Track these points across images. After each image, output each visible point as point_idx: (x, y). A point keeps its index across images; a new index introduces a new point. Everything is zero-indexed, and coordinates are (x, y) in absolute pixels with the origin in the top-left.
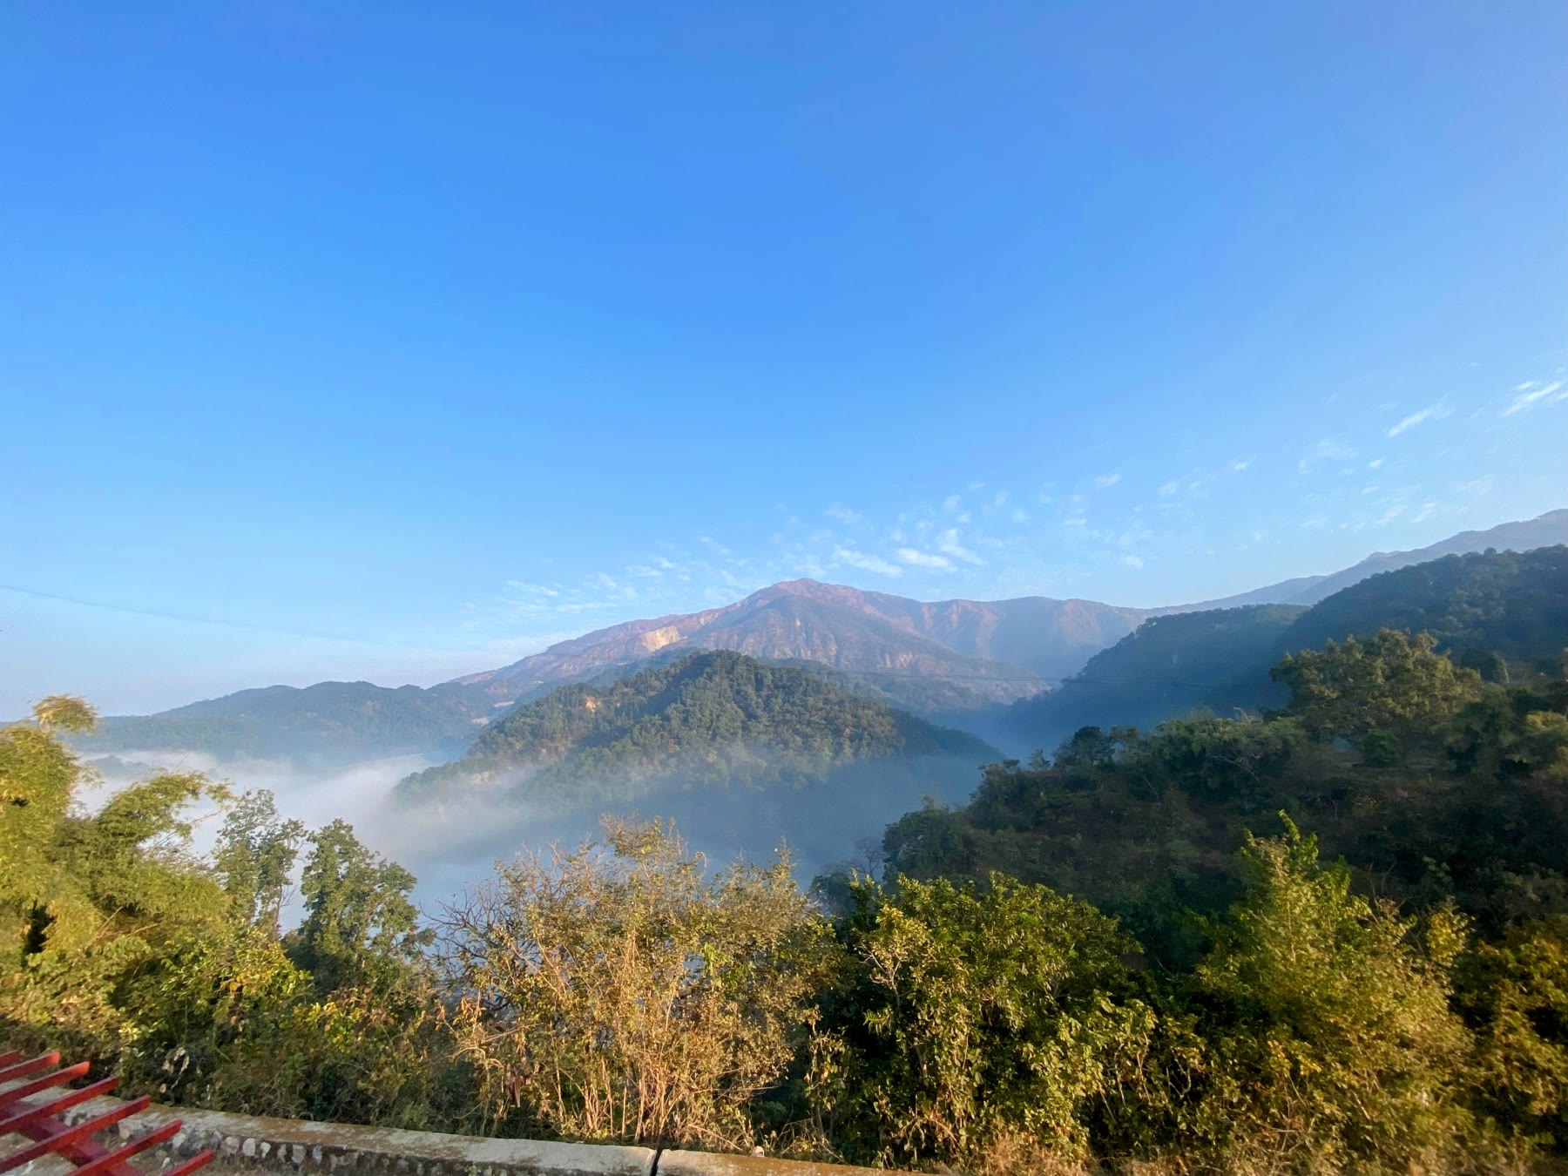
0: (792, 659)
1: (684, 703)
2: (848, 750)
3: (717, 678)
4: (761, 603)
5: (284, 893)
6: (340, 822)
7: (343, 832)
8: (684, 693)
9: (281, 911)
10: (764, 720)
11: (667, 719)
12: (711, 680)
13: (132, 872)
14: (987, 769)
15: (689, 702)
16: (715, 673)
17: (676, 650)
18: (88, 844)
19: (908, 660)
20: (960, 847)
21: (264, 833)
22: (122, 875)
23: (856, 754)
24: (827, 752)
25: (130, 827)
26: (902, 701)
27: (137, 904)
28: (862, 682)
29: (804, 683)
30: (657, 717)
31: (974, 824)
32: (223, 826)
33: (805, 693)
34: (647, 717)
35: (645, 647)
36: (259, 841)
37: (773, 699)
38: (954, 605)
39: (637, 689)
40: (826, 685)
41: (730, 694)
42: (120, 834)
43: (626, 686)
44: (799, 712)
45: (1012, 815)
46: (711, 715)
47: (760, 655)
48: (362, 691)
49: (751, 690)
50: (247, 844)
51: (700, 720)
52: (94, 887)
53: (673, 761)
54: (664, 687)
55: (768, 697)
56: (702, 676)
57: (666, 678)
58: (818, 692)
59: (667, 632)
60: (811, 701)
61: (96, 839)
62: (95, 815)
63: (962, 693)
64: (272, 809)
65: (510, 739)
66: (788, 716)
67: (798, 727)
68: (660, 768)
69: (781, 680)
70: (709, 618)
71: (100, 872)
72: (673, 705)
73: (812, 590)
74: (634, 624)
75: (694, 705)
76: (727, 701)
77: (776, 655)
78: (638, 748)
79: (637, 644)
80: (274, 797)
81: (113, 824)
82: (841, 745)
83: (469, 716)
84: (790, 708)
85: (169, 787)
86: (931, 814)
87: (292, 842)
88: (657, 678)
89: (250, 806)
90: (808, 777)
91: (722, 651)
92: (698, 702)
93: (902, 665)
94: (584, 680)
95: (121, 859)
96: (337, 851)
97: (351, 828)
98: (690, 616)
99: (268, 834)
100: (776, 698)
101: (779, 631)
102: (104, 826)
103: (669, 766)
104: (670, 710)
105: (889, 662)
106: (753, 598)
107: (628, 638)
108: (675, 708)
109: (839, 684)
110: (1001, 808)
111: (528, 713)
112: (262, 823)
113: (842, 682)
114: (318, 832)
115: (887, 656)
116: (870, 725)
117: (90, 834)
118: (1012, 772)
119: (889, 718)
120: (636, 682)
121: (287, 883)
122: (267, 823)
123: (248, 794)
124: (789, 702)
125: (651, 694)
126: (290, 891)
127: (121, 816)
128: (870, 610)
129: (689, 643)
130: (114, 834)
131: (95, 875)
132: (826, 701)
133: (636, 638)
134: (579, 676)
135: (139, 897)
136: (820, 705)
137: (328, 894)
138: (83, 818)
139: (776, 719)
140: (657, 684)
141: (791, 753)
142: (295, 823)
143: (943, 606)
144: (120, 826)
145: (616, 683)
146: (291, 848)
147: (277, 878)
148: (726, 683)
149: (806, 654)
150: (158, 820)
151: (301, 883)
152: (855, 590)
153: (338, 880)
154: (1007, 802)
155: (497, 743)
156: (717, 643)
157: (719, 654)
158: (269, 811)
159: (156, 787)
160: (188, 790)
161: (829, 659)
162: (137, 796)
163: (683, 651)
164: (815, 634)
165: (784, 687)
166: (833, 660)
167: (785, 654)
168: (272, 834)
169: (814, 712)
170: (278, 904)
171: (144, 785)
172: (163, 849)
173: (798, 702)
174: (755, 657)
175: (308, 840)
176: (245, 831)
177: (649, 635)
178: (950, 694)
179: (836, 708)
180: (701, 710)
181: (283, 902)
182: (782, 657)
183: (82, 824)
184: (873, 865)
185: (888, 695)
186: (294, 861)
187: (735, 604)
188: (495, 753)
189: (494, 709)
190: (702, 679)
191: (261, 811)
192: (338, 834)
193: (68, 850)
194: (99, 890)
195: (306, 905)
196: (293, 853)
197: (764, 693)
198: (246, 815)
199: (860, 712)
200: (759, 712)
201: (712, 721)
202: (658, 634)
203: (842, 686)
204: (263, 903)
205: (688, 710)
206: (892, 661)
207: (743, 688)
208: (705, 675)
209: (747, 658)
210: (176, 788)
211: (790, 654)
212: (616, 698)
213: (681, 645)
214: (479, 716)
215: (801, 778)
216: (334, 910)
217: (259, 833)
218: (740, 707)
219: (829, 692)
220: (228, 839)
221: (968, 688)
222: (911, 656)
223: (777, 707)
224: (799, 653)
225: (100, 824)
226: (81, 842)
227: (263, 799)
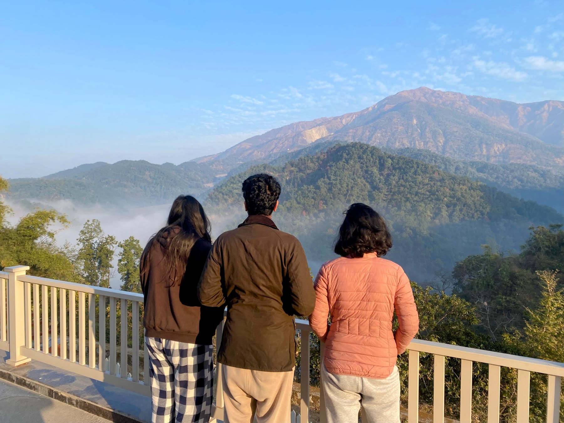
0: (408, 148)
1: (329, 178)
2: (444, 213)
3: (352, 162)
4: (387, 107)
5: (111, 272)
6: (133, 238)
7: (134, 243)
8: (329, 172)
9: (110, 280)
10: (385, 191)
11: (318, 188)
12: (347, 163)
13: (33, 252)
14: (535, 229)
15: (332, 177)
16: (351, 159)
17: (325, 142)
18: (14, 239)
19: (501, 149)
20: (506, 280)
21: (98, 242)
22: (29, 253)
23: (450, 216)
24: (429, 213)
25: (29, 233)
26: (491, 179)
27: (36, 265)
28: (461, 166)
29: (415, 166)
30: (312, 186)
31: (521, 265)
32: (79, 237)
33: (415, 173)
34: (305, 187)
35: (305, 141)
36: (96, 246)
37: (392, 177)
38: (546, 106)
39: (299, 168)
40: (432, 167)
41: (360, 172)
42: (26, 236)
43: (293, 167)
44: (410, 185)
45: (549, 261)
46: (347, 186)
47: (385, 145)
48: (143, 166)
49: (375, 171)
50: (91, 245)
51: (340, 190)
52: (18, 257)
53: (322, 215)
54: (316, 168)
55: (388, 175)
56: (341, 160)
57: (317, 162)
58: (425, 172)
59: (319, 129)
60: (419, 178)
61: (17, 238)
62: (15, 227)
63: (544, 175)
64: (100, 230)
65: (225, 196)
66: (402, 188)
67: (409, 196)
68: (314, 219)
69: (398, 164)
70: (349, 119)
71: (20, 251)
72: (322, 179)
73: (427, 96)
74: (298, 124)
75: (336, 180)
76: (359, 178)
77: (397, 145)
78: (301, 206)
79: (300, 138)
80: (101, 224)
81: (22, 231)
82: (439, 209)
83: (203, 182)
84: (404, 183)
85: (42, 216)
86: (488, 257)
87: (111, 246)
88: (312, 162)
89: (90, 227)
90: (414, 230)
91: (356, 143)
92: (339, 178)
93: (495, 152)
94: (267, 162)
95: (28, 246)
96: (133, 253)
97: (138, 241)
98: (335, 118)
99: (100, 242)
100: (394, 176)
101: (400, 128)
102: (19, 232)
103: (319, 217)
104: (320, 183)
105: (485, 151)
106: (381, 104)
107: (294, 134)
108: (323, 182)
109: (443, 167)
110: (542, 256)
111: (235, 182)
112: (96, 237)
113: (446, 165)
114: (122, 242)
115: (484, 146)
116: (463, 196)
117: (14, 235)
118: (556, 233)
119: (478, 192)
120: (299, 163)
121: (111, 267)
122: (99, 236)
123: (88, 221)
124: (403, 178)
125: (308, 171)
126: (113, 271)
127: (25, 228)
128: (472, 110)
129: (334, 137)
130: (23, 236)
131: (19, 253)
132: (431, 179)
133: (299, 134)
134: (264, 159)
135: (36, 262)
136: (426, 181)
137: (130, 274)
138: (10, 228)
139: (393, 190)
140: (311, 165)
141: (402, 213)
142: (111, 237)
143: (537, 106)
144: (25, 232)
145: (286, 164)
146: (111, 250)
147: (106, 264)
148: (358, 166)
149: (420, 145)
150: (40, 230)
151: (118, 267)
152: (461, 96)
153: (135, 267)
154: (547, 253)
155: (218, 199)
156: (354, 137)
157: (354, 145)
158: (99, 231)
159: (36, 216)
160: (50, 218)
161: (437, 149)
162: (30, 219)
163: (330, 143)
164: (428, 130)
165: (400, 168)
166: (440, 149)
167: (403, 145)
168: (102, 242)
169: (421, 186)
170: (108, 276)
171: (33, 215)
172: (45, 243)
173: (410, 179)
174: (381, 147)
175: (118, 246)
176: (89, 240)
177: (308, 132)
178: (533, 174)
179: (439, 184)
180: (340, 183)
181: (111, 276)
182: (402, 147)
183: (10, 231)
184: (446, 286)
185: (481, 175)
186: (113, 256)
187: (368, 109)
188: (218, 204)
189: (216, 178)
190: (341, 163)
191: (95, 230)
192: (132, 244)
193: (6, 241)
194: (21, 259)
195: (122, 278)
196: (112, 252)
197: (386, 172)
198: (88, 232)
199: (456, 187)
200: (381, 185)
201: (347, 191)
202: (314, 131)
203: (446, 168)
204: (101, 275)
205: (332, 183)
206: (488, 151)
207: (370, 169)
208: (344, 160)
209: (374, 148)
210: (46, 216)
211: (407, 145)
212: (286, 174)
213: (329, 139)
214: (208, 182)
215: (408, 229)
216: (134, 282)
217: (96, 241)
218: (368, 182)
219: (434, 172)
220: (82, 243)
221: (549, 171)
222: (504, 146)
223: (394, 182)
224: (415, 144)
225: (18, 231)
226: (11, 239)
227: (95, 224)
